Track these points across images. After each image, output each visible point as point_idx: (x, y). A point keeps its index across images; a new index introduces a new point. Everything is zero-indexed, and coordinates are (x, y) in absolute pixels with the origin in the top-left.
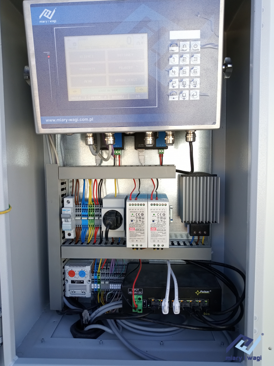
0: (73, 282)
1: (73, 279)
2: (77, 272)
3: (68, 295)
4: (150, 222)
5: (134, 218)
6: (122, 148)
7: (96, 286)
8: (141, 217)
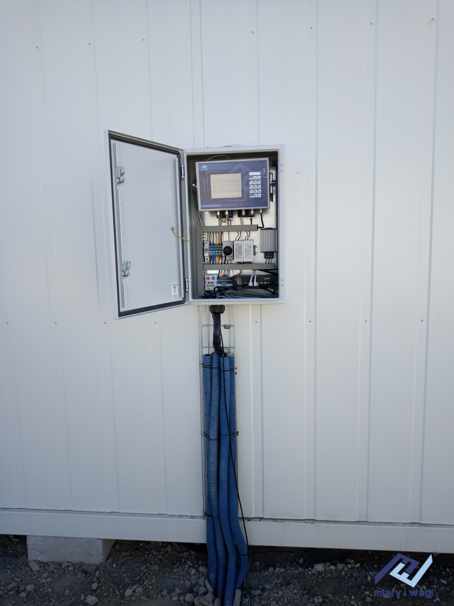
0: (209, 283)
1: (209, 281)
2: (211, 278)
3: (206, 289)
4: (245, 250)
5: (237, 248)
6: (232, 217)
7: (219, 285)
8: (241, 247)
